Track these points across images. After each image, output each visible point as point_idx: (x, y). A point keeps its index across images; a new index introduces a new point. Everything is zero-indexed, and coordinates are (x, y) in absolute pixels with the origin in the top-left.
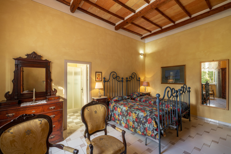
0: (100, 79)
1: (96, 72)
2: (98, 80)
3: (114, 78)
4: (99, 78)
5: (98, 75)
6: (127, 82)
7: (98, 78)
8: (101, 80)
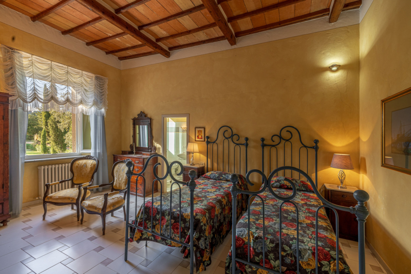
0: (202, 138)
1: (195, 128)
2: (198, 140)
3: (227, 138)
4: (200, 137)
5: (199, 131)
6: (263, 148)
7: (198, 136)
8: (203, 140)
